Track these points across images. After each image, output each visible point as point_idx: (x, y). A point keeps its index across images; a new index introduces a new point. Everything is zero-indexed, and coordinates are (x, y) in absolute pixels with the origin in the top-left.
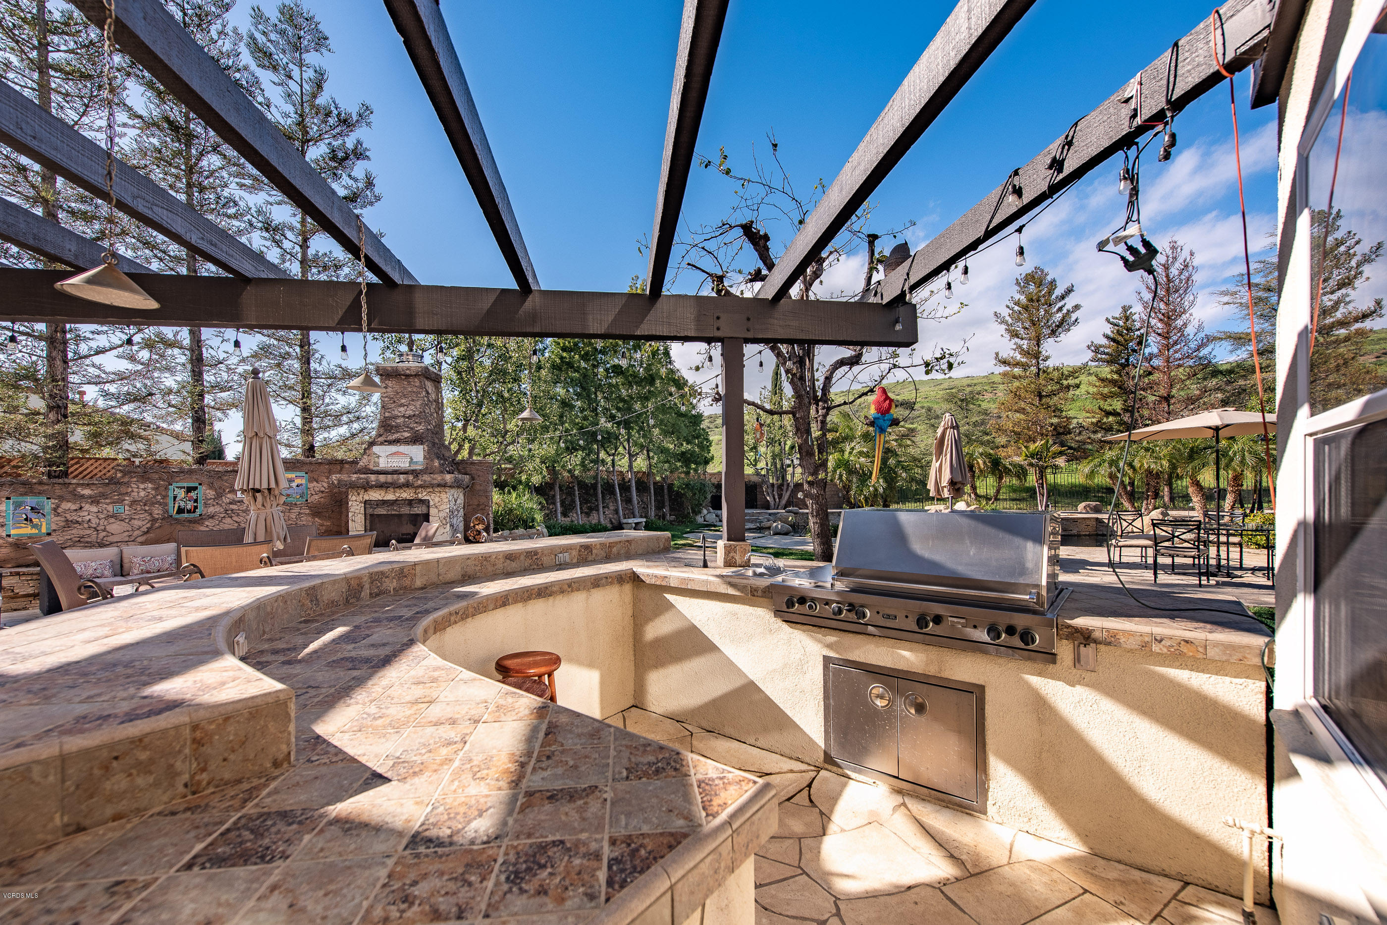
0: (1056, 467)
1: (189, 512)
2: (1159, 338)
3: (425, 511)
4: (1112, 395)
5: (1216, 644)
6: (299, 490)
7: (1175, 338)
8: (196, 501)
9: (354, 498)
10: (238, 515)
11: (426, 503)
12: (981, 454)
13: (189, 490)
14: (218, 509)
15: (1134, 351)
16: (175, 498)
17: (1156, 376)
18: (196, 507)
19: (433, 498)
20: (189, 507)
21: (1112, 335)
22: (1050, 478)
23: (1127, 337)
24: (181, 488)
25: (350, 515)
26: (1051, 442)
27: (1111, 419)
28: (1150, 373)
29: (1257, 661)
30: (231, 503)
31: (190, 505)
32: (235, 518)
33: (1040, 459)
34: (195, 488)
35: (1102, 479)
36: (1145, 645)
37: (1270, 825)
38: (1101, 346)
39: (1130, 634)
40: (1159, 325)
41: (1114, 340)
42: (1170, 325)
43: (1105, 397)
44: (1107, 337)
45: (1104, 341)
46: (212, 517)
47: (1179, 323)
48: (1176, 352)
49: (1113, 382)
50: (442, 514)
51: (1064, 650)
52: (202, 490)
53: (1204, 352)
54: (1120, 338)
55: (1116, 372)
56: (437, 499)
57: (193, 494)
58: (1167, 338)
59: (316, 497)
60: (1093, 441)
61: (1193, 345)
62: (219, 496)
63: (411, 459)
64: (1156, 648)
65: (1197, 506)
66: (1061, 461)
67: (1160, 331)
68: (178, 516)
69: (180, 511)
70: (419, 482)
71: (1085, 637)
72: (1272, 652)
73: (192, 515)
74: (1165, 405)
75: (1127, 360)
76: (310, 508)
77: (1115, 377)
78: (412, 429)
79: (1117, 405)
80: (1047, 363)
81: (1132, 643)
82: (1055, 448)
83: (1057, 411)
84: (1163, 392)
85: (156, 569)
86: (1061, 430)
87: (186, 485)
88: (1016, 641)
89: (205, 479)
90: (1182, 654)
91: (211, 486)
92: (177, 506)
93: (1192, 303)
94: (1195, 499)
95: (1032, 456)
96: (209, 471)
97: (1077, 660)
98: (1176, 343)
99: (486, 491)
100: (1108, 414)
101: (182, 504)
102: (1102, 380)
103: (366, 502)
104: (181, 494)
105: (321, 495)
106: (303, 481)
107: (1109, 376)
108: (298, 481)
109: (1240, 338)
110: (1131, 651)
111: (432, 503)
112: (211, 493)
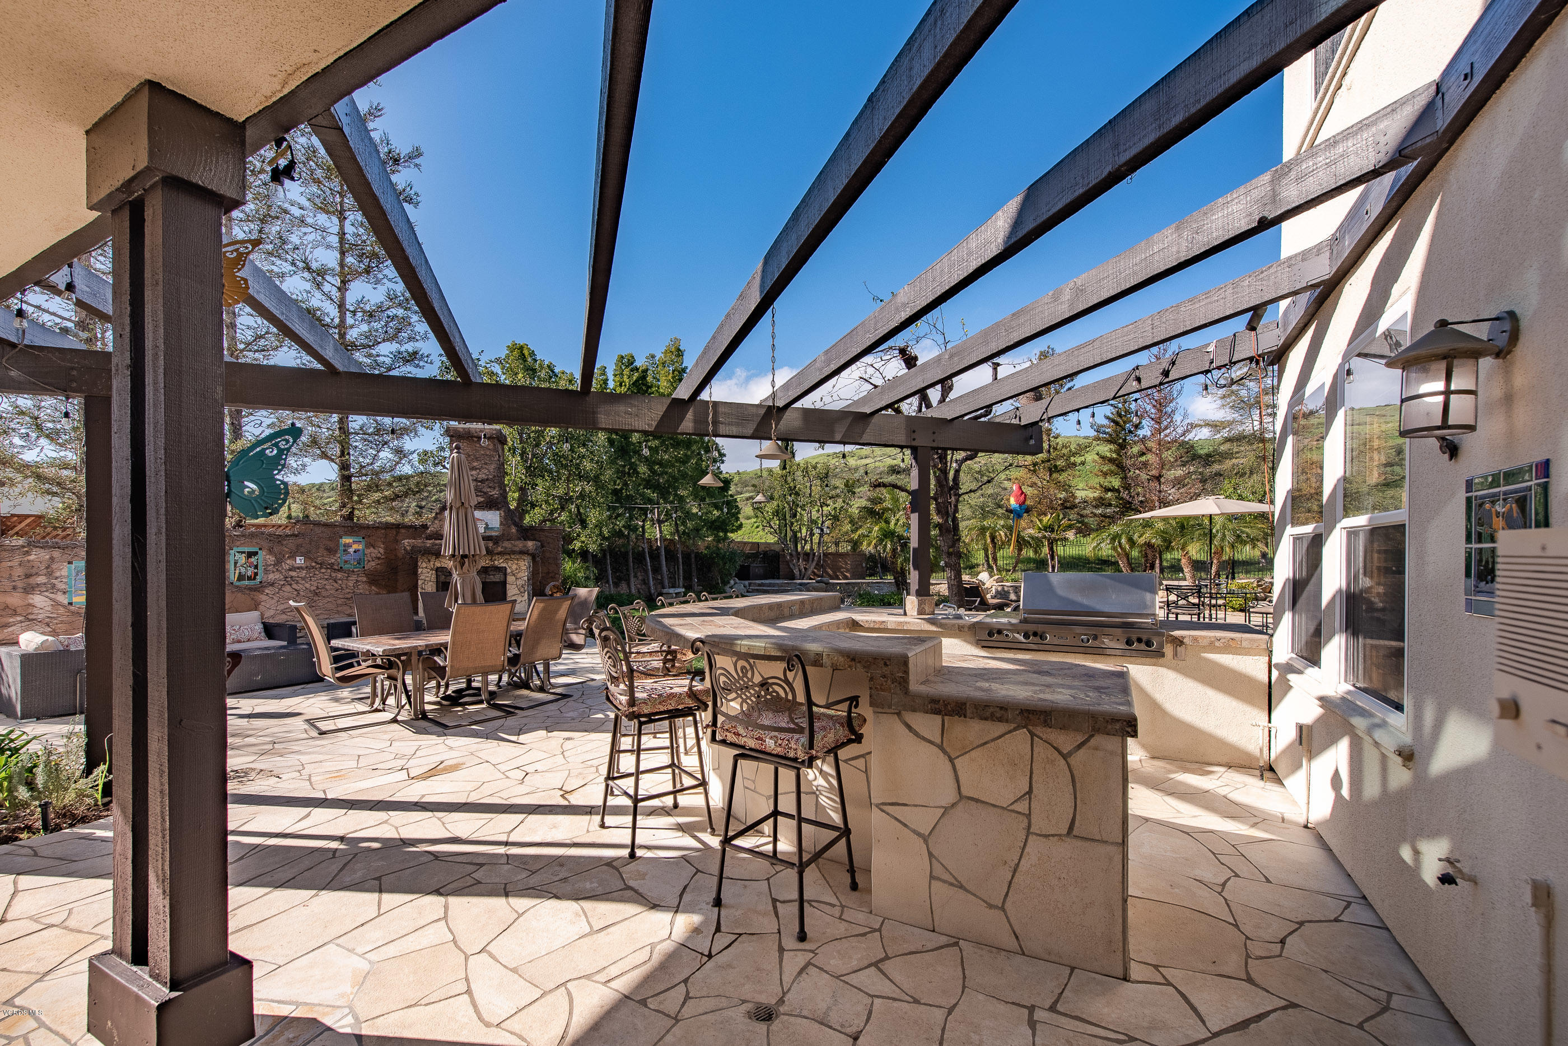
0: (1066, 539)
1: (249, 578)
2: (1153, 422)
3: (502, 579)
4: (1112, 473)
5: (1246, 639)
6: (357, 556)
7: (1165, 423)
8: (256, 567)
9: (424, 565)
10: (297, 583)
11: (503, 571)
12: (1003, 526)
13: (250, 555)
14: (277, 576)
15: (1130, 432)
16: (236, 563)
17: (1150, 457)
18: (256, 574)
19: (511, 566)
20: (249, 573)
21: (1111, 416)
22: (1060, 550)
23: (1125, 419)
24: (242, 553)
25: (420, 582)
26: (1061, 516)
27: (1110, 494)
28: (1143, 454)
29: (1265, 646)
30: (290, 570)
31: (250, 572)
32: (295, 586)
33: (1052, 531)
34: (255, 554)
35: (1106, 550)
36: (1212, 643)
37: (1270, 722)
38: (1103, 426)
39: (1204, 637)
40: (1153, 411)
41: (1113, 421)
42: (1161, 411)
43: (1105, 474)
44: (1107, 418)
45: (1106, 422)
46: (272, 584)
47: (1168, 409)
48: (1166, 436)
49: (1111, 460)
50: (520, 582)
51: (1168, 649)
52: (261, 554)
53: (1189, 437)
54: (1119, 420)
55: (1115, 452)
56: (514, 567)
57: (253, 560)
58: (1159, 423)
59: (373, 564)
60: (1095, 515)
61: (1180, 431)
62: (278, 562)
63: (487, 524)
64: (1217, 644)
65: (1188, 575)
66: (1070, 535)
67: (1153, 416)
68: (238, 584)
69: (241, 577)
70: (500, 549)
71: (1179, 642)
72: (1271, 641)
73: (252, 583)
74: (1157, 484)
75: (1124, 440)
76: (367, 575)
77: (1114, 456)
78: (485, 493)
79: (1116, 482)
80: (1058, 440)
81: (1205, 642)
82: (1065, 522)
83: (1066, 487)
84: (1154, 472)
85: (246, 638)
86: (1068, 504)
87: (246, 550)
88: (1143, 647)
89: (265, 544)
90: (1230, 646)
91: (270, 551)
92: (237, 572)
93: (1180, 392)
94: (1186, 570)
95: (1045, 529)
96: (270, 535)
97: (1175, 654)
98: (1166, 428)
99: (556, 559)
100: (1107, 490)
101: (243, 570)
102: (1103, 458)
103: (437, 570)
104: (242, 559)
105: (377, 561)
106: (360, 547)
107: (1108, 455)
108: (355, 547)
109: (1216, 426)
110: (1204, 647)
111: (509, 570)
112: (271, 559)
